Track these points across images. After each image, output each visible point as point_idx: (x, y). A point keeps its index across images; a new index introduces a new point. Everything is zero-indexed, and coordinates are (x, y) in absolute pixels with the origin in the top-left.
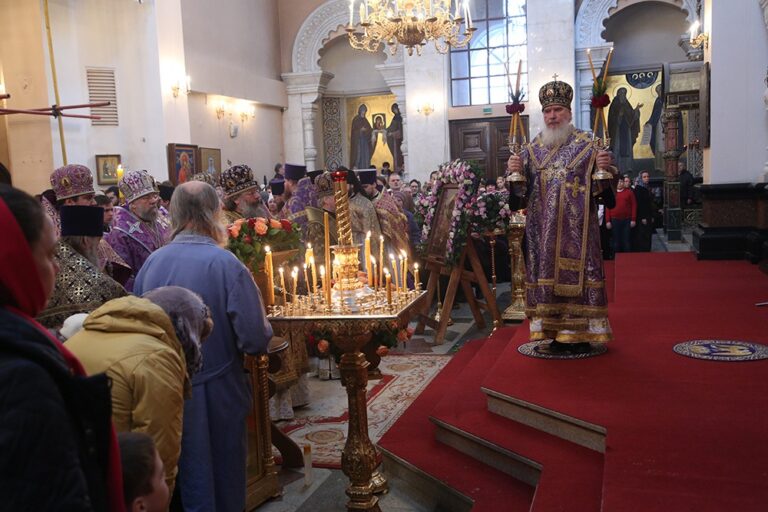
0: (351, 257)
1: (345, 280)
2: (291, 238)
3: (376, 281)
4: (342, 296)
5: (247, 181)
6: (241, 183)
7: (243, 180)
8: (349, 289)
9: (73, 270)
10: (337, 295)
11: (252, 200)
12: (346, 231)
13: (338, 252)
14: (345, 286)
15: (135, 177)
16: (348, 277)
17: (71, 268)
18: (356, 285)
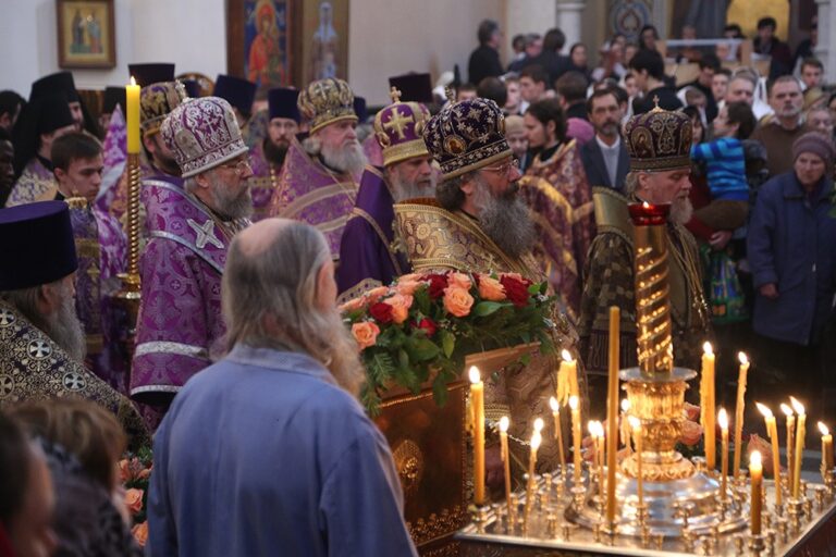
0: (666, 403)
1: (651, 455)
2: (525, 320)
3: (725, 456)
4: (641, 493)
5: (494, 138)
6: (478, 145)
7: (484, 137)
8: (658, 479)
9: (23, 368)
10: (630, 491)
11: (504, 186)
12: (659, 339)
13: (636, 387)
14: (649, 471)
15: (212, 115)
16: (657, 448)
17: (18, 365)
18: (675, 470)
